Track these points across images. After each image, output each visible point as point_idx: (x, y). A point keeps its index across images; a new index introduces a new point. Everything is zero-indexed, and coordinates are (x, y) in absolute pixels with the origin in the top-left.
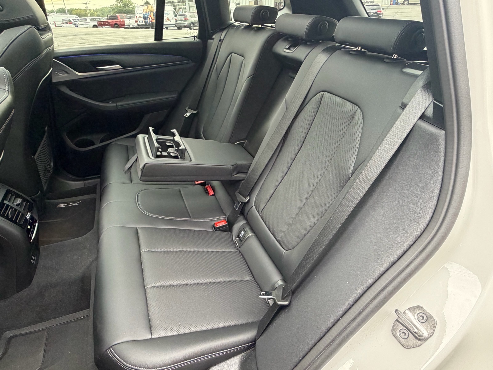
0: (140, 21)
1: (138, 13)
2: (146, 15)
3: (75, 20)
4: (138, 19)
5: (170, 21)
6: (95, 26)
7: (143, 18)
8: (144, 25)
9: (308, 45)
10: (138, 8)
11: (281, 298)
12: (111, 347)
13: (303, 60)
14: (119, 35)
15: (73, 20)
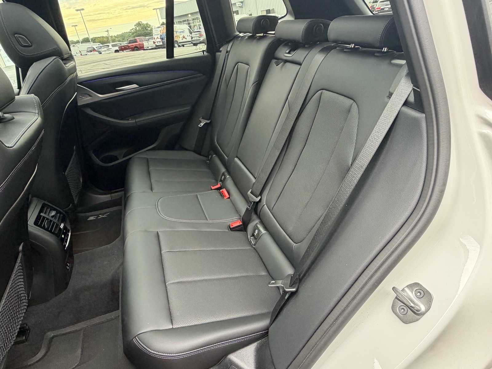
0: (157, 42)
1: (155, 35)
2: (163, 36)
3: (98, 48)
4: (156, 40)
5: (186, 39)
6: (116, 51)
7: (161, 39)
8: (161, 45)
9: (306, 47)
10: (155, 30)
11: (288, 285)
12: (136, 336)
13: (302, 62)
14: (139, 57)
15: (97, 47)
